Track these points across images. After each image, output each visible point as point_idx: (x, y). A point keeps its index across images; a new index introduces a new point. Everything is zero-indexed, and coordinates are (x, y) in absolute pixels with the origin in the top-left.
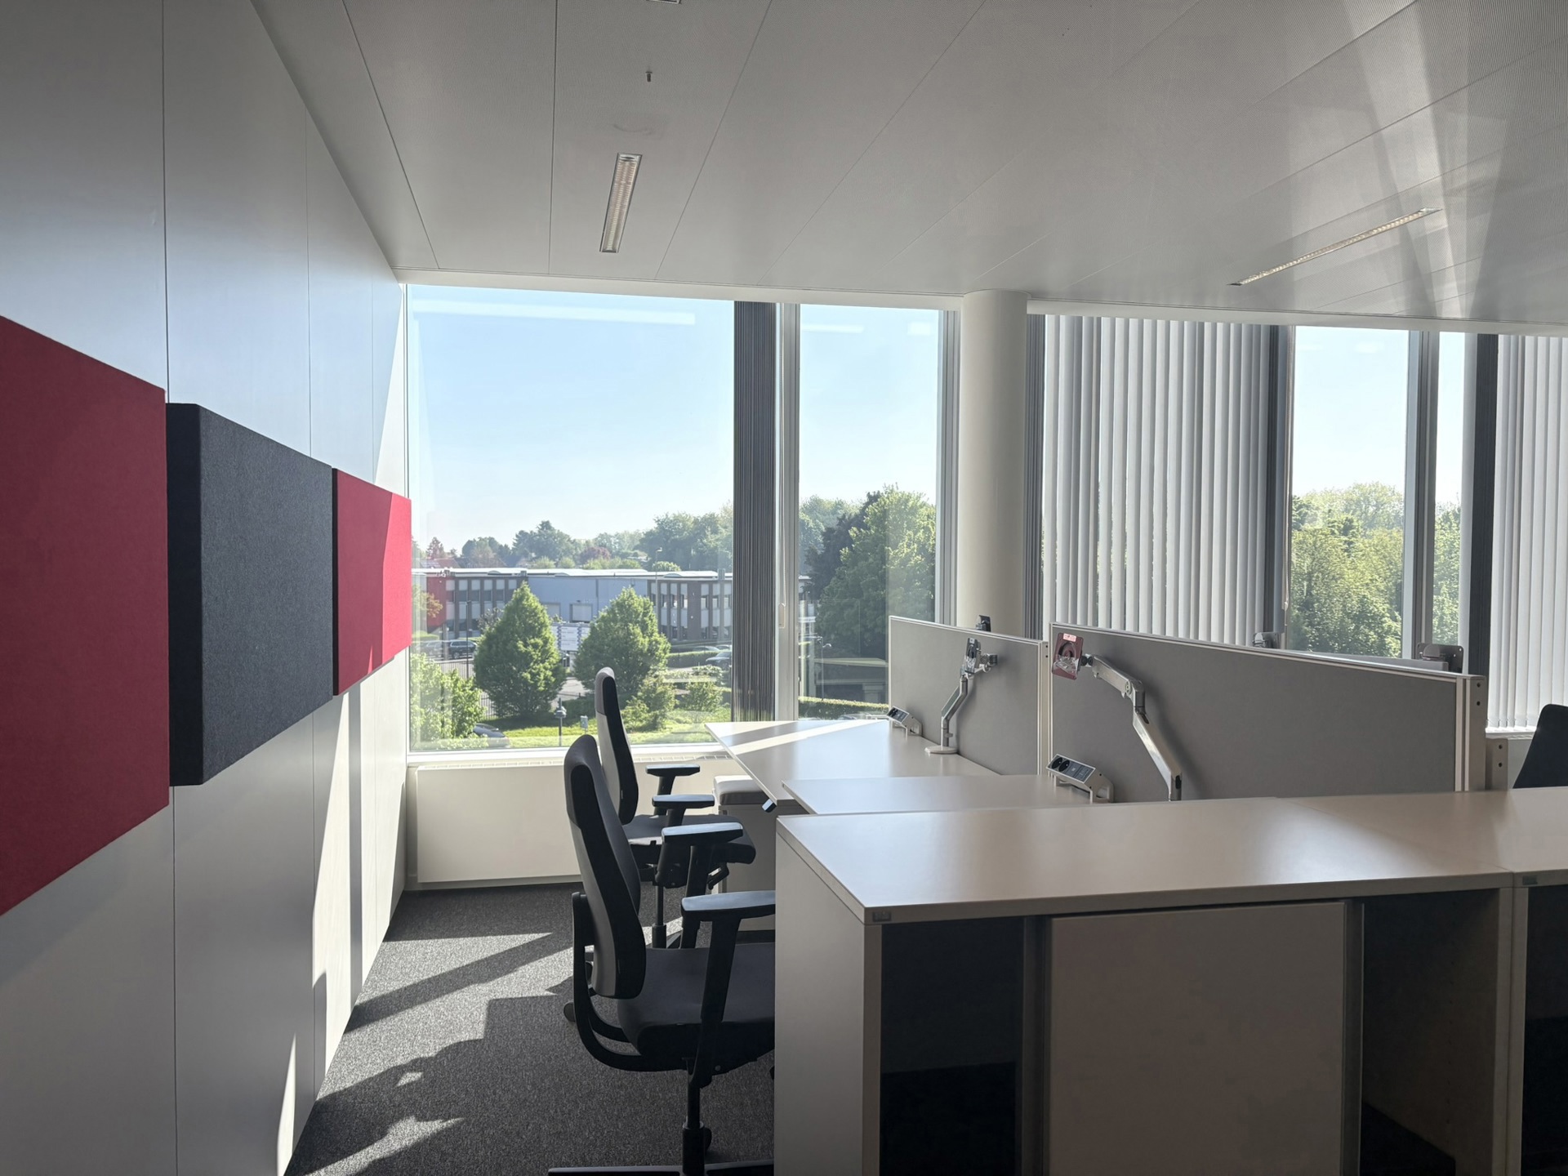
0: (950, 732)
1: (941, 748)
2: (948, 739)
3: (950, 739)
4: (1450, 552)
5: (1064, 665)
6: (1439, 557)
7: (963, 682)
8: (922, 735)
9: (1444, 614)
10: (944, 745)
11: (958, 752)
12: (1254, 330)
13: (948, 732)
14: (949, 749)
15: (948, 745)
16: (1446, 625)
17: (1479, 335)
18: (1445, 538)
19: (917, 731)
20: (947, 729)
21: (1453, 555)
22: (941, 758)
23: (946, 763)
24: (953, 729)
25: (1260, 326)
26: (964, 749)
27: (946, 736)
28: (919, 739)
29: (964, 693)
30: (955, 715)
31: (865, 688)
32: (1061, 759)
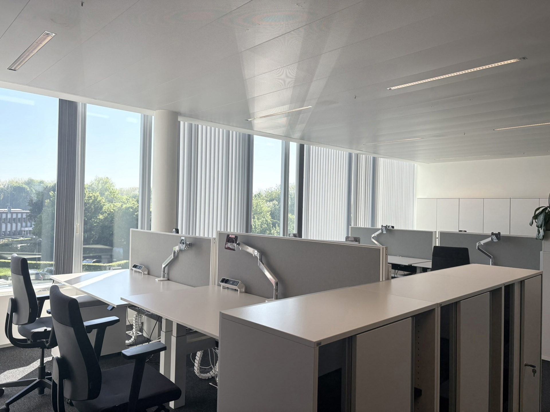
0: (165, 272)
1: (162, 279)
2: (164, 275)
3: (165, 275)
4: (257, 206)
5: (230, 246)
6: (254, 208)
7: (174, 253)
8: (149, 274)
9: (256, 225)
10: (163, 277)
11: (168, 280)
12: (244, 135)
13: (164, 272)
14: (165, 279)
15: (164, 277)
16: (256, 228)
17: (300, 144)
18: (255, 202)
19: (146, 273)
20: (164, 271)
21: (258, 207)
22: (162, 282)
23: (163, 284)
24: (166, 271)
25: (245, 134)
26: (170, 278)
27: (164, 274)
28: (147, 276)
29: (174, 257)
30: (167, 266)
31: (103, 257)
32: (225, 279)
